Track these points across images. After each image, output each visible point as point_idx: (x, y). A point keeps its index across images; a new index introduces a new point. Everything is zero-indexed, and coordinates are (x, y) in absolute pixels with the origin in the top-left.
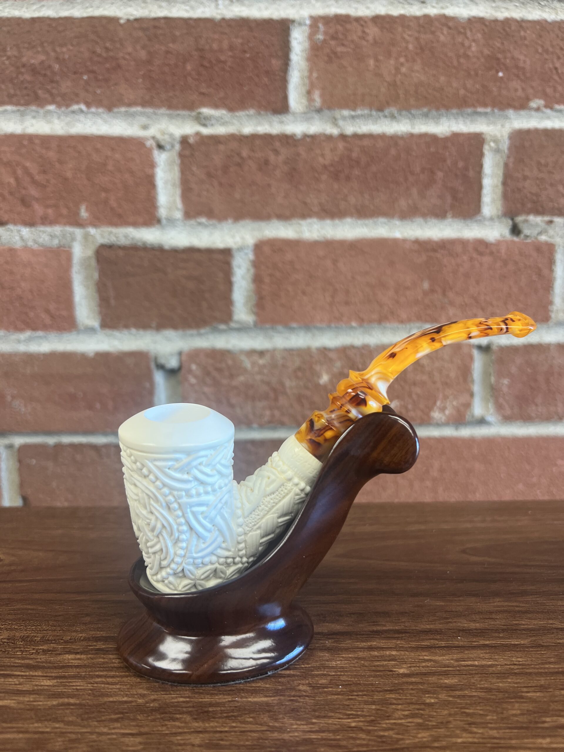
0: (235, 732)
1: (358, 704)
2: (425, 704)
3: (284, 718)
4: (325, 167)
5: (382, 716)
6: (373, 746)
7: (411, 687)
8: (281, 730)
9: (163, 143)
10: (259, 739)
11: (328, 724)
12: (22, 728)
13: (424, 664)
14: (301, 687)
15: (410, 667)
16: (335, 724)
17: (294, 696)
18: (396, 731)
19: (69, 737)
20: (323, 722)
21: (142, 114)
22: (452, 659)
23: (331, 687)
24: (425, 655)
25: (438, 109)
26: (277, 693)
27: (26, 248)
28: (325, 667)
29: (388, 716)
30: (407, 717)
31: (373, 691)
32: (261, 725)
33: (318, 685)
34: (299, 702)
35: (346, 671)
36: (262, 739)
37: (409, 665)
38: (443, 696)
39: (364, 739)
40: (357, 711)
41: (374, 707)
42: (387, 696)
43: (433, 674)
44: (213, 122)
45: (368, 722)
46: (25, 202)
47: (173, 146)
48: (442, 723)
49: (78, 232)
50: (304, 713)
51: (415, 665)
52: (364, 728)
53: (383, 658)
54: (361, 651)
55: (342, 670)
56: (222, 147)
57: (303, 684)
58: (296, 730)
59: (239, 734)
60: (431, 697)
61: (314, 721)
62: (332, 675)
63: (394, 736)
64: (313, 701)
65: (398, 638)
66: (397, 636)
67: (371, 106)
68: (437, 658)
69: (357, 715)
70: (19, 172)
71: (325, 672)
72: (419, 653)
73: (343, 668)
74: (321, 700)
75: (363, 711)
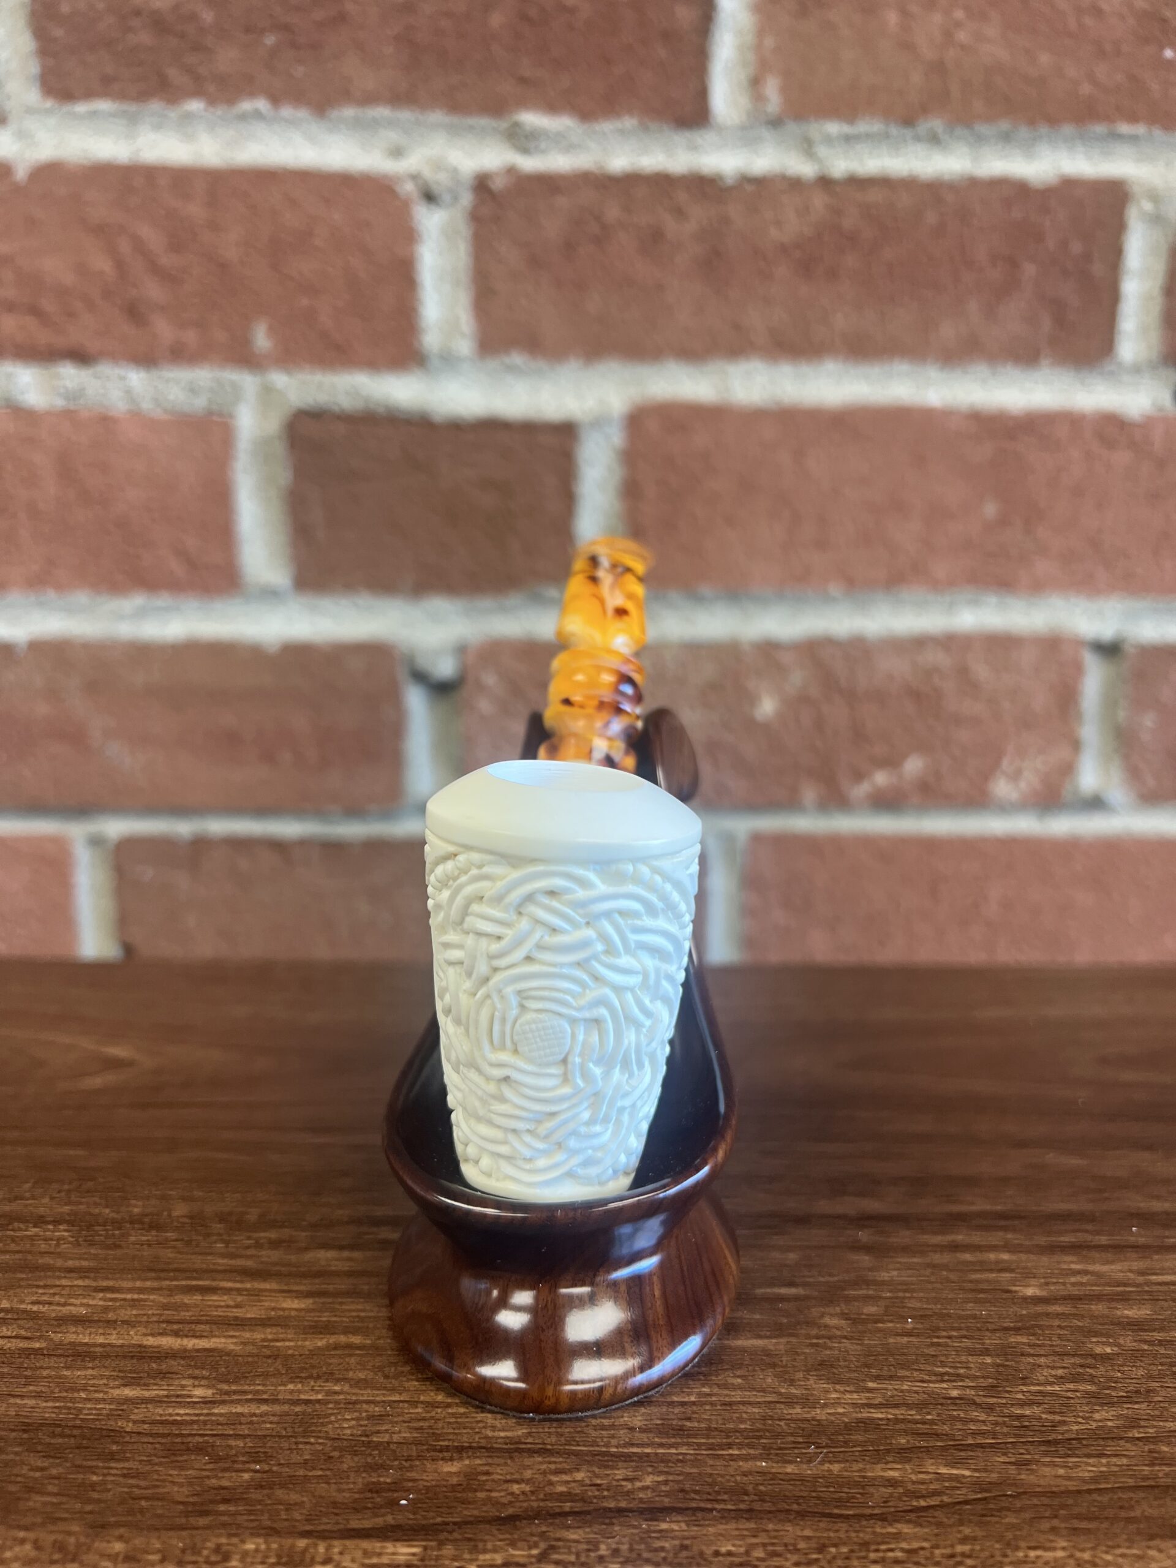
0: (712, 1404)
1: (954, 1353)
2: (1094, 1356)
3: (808, 1380)
4: (783, 249)
5: (1010, 1377)
6: (1006, 1435)
7: (1057, 1323)
8: (807, 1402)
9: (436, 189)
10: (764, 1418)
11: (902, 1391)
12: (265, 1392)
13: (1073, 1279)
14: (827, 1320)
15: (1047, 1284)
16: (916, 1392)
17: (818, 1337)
18: (1045, 1406)
19: (367, 1411)
20: (890, 1387)
21: (391, 124)
22: (1130, 1271)
23: (891, 1321)
24: (1072, 1262)
25: (1032, 122)
26: (779, 1331)
27: (136, 415)
28: (868, 1283)
29: (1023, 1379)
30: (1061, 1380)
31: (979, 1330)
32: (764, 1391)
33: (863, 1317)
34: (831, 1348)
35: (913, 1291)
36: (772, 1418)
37: (1043, 1280)
38: (1128, 1341)
39: (983, 1421)
40: (957, 1368)
41: (989, 1360)
42: (1013, 1340)
43: (1099, 1298)
44: (543, 145)
45: (985, 1388)
46: (135, 313)
47: (456, 198)
48: (1138, 1392)
49: (247, 381)
50: (846, 1370)
51: (1055, 1280)
52: (978, 1400)
53: (984, 1266)
54: (935, 1252)
55: (905, 1287)
56: (562, 201)
57: (831, 1315)
58: (837, 1403)
59: (719, 1407)
60: (1104, 1344)
61: (871, 1385)
62: (886, 1298)
63: (1044, 1416)
64: (859, 1347)
65: (1005, 1229)
66: (1002, 1223)
67: (888, 114)
68: (1097, 1268)
69: (958, 1375)
70: (125, 246)
71: (871, 1292)
72: (1056, 1258)
73: (906, 1285)
74: (876, 1346)
75: (968, 1368)
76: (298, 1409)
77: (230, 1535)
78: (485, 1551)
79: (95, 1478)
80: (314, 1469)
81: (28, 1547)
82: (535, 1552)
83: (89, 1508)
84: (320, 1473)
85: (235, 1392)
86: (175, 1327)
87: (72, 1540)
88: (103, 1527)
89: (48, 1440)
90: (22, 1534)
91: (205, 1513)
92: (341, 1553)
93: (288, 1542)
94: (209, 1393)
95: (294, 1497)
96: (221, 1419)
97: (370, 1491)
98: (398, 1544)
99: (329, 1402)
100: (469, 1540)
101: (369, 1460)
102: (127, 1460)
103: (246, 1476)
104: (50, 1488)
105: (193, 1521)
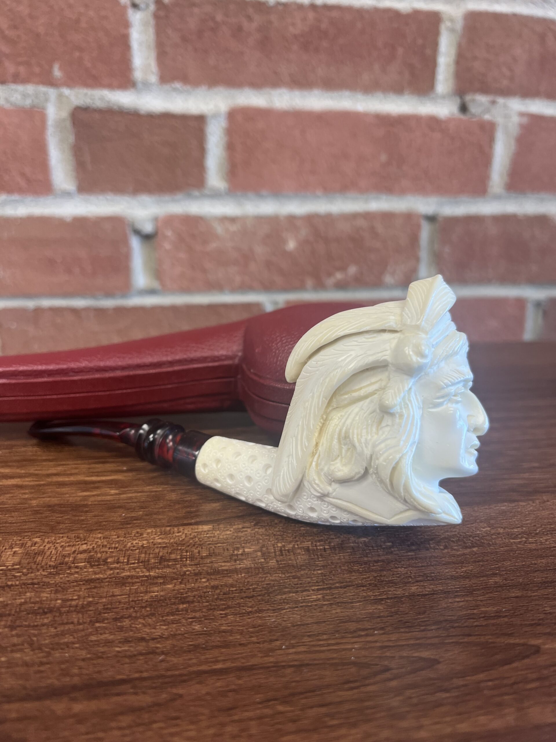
4: (295, 37)
9: (137, 2)
47: (147, 6)
49: (52, 92)
76: (153, 493)
77: (140, 529)
78: (234, 525)
79: (83, 518)
80: (165, 509)
81: (65, 538)
82: (253, 524)
83: (84, 526)
84: (168, 510)
85: (127, 490)
86: (96, 474)
87: (81, 535)
88: (92, 530)
89: (60, 509)
90: (61, 535)
91: (130, 524)
92: (183, 530)
93: (163, 529)
94: (117, 492)
95: (160, 517)
96: (125, 498)
97: (188, 513)
98: (204, 526)
99: (164, 491)
100: (229, 523)
101: (185, 505)
102: (93, 512)
103: (141, 513)
104: (67, 522)
105: (125, 526)
